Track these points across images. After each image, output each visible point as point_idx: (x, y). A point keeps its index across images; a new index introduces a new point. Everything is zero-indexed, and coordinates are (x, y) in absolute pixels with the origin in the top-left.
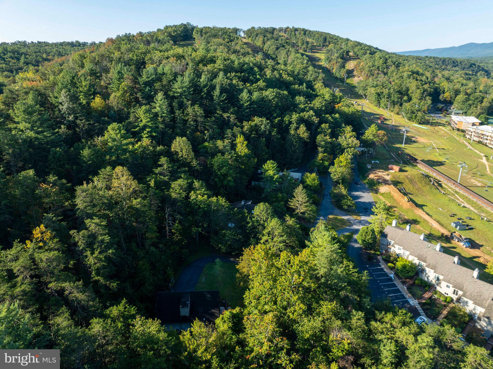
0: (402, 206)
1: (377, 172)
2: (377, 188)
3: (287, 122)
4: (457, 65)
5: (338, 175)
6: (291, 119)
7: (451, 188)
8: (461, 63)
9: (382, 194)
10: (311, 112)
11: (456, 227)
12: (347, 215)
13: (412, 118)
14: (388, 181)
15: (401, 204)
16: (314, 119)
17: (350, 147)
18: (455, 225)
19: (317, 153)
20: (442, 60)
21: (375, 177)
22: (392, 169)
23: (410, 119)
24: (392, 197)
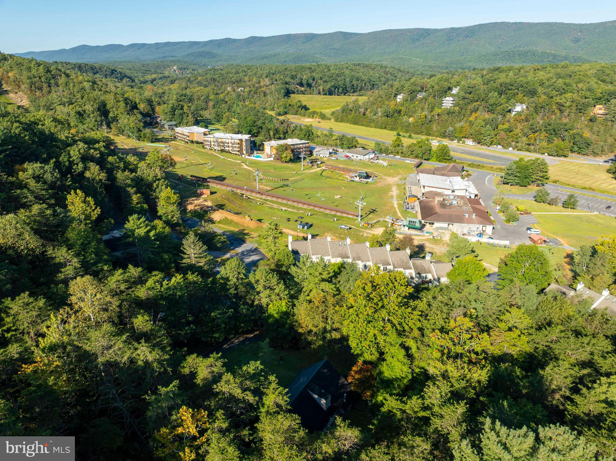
0: (248, 227)
1: (192, 202)
2: (209, 218)
3: (67, 164)
4: (97, 72)
5: (177, 215)
6: (70, 157)
7: (257, 198)
8: (100, 69)
9: (220, 222)
10: (81, 145)
11: (303, 227)
12: (225, 254)
13: (141, 137)
14: (211, 207)
15: (246, 225)
16: (93, 153)
17: (159, 180)
18: (301, 226)
19: (129, 196)
20: (77, 66)
21: (197, 208)
22: (202, 194)
23: (139, 138)
24: (232, 221)
